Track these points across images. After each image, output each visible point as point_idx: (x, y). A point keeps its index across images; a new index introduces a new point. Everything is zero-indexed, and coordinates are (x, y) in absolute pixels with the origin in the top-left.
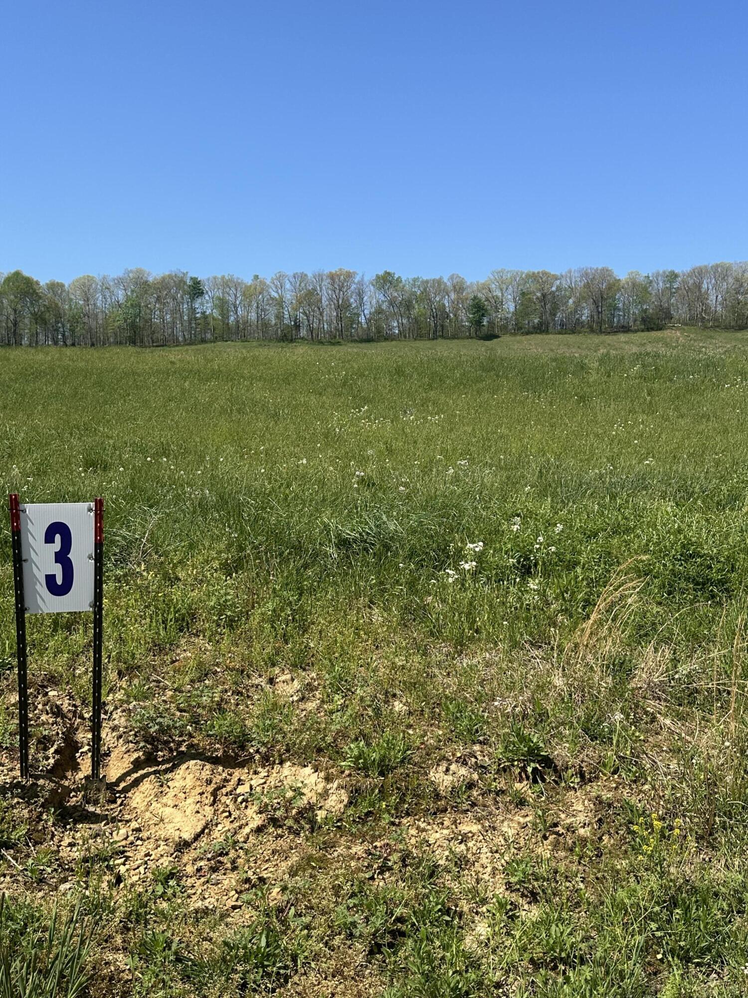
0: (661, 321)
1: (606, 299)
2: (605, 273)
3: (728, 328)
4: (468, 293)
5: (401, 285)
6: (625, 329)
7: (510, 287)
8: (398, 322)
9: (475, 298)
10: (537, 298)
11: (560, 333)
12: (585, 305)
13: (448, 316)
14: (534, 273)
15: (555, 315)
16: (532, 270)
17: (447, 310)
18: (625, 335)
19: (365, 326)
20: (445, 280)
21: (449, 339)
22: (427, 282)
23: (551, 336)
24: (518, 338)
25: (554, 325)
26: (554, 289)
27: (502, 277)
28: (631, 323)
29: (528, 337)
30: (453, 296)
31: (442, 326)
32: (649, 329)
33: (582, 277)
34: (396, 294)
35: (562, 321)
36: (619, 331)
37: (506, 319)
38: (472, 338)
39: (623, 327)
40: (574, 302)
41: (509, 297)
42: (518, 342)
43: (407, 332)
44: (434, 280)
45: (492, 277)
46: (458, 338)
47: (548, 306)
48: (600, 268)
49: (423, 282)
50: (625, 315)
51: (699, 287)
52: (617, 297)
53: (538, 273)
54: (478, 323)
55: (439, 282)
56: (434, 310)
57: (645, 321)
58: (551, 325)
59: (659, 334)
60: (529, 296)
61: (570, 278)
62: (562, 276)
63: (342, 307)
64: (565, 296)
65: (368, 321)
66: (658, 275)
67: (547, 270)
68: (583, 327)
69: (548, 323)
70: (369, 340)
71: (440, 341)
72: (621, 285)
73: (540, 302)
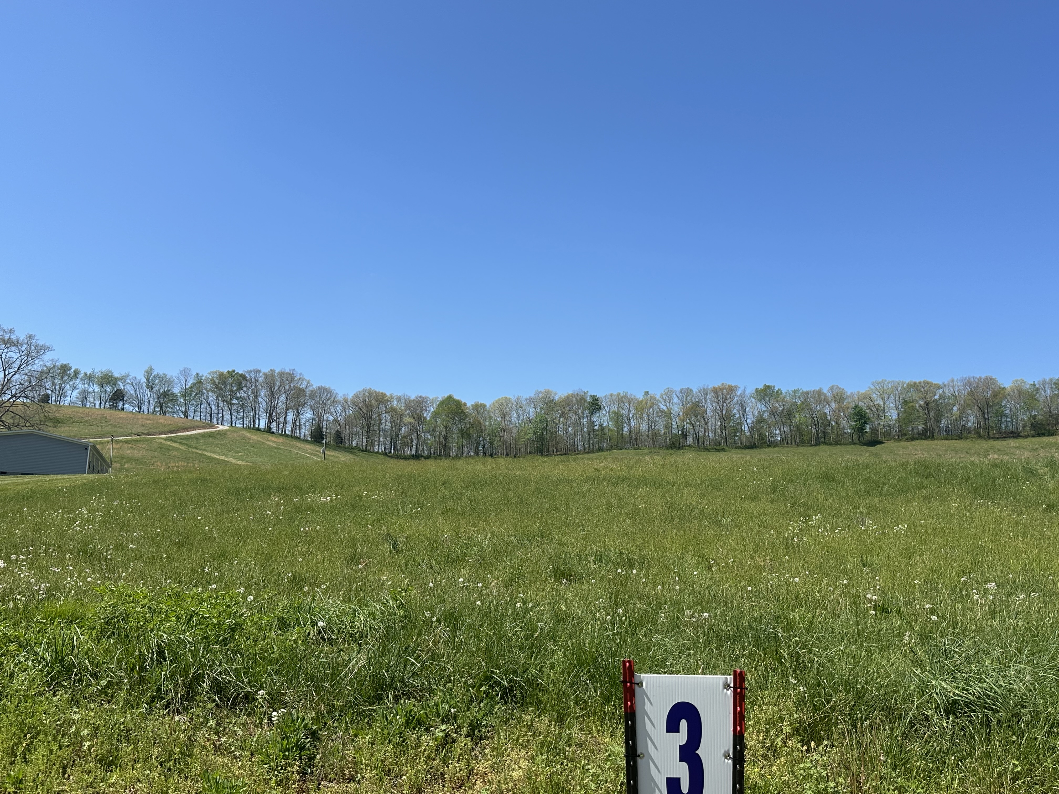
0: (1052, 427)
1: (992, 406)
2: (989, 382)
4: (849, 403)
5: (781, 396)
6: (1015, 435)
7: (892, 396)
8: (780, 429)
9: (856, 407)
10: (920, 406)
11: (946, 439)
12: (970, 412)
13: (830, 424)
14: (915, 383)
15: (939, 422)
16: (914, 380)
17: (829, 418)
18: (1015, 440)
19: (748, 434)
20: (825, 391)
21: (831, 444)
22: (807, 393)
23: (936, 442)
24: (903, 444)
25: (940, 431)
26: (937, 397)
27: (883, 387)
28: (1020, 429)
29: (913, 443)
30: (833, 405)
31: (825, 433)
32: (1040, 435)
33: (965, 385)
34: (777, 405)
35: (947, 427)
36: (1008, 437)
37: (889, 426)
38: (855, 444)
39: (1012, 432)
40: (959, 409)
41: (892, 405)
42: (903, 448)
43: (789, 439)
44: (814, 391)
45: (873, 387)
46: (841, 444)
47: (932, 414)
48: (983, 377)
49: (803, 393)
50: (1013, 422)
52: (1003, 404)
53: (920, 383)
54: (861, 430)
55: (820, 393)
56: (815, 419)
57: (1034, 427)
58: (937, 431)
59: (1051, 439)
60: (911, 404)
61: (953, 386)
62: (945, 385)
63: (726, 418)
64: (948, 404)
65: (751, 429)
66: (1044, 383)
67: (929, 380)
68: (970, 433)
69: (934, 430)
70: (752, 447)
71: (823, 447)
72: (1007, 392)
73: (924, 409)
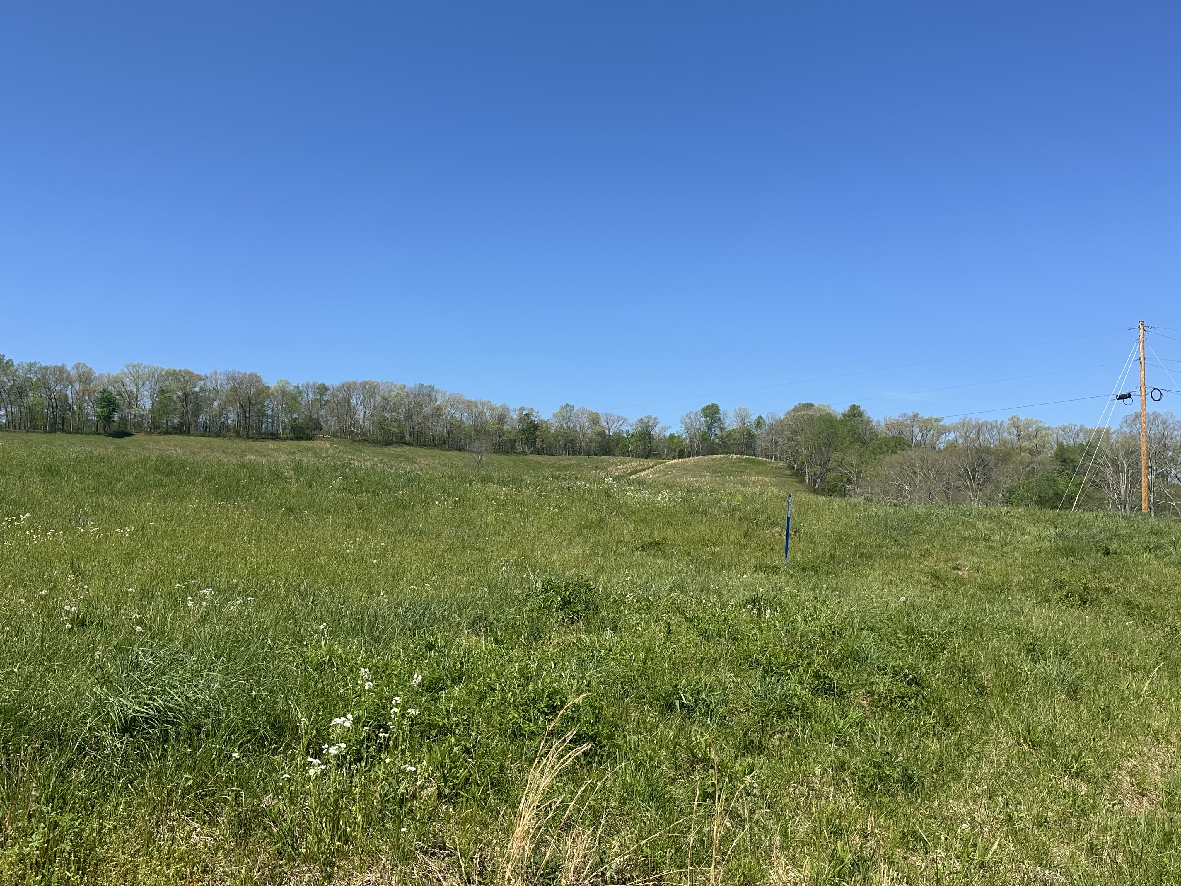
0: (311, 431)
1: (254, 405)
2: (254, 379)
3: (374, 442)
4: (96, 386)
5: (12, 369)
6: (274, 436)
7: (147, 382)
8: (6, 410)
9: (105, 391)
10: (178, 397)
11: (203, 436)
12: (231, 408)
13: (71, 408)
14: (174, 371)
15: (197, 416)
16: (173, 368)
17: (70, 401)
18: (274, 442)
20: (69, 369)
21: (69, 432)
22: (46, 368)
23: (192, 438)
24: (155, 437)
25: (197, 426)
26: (197, 389)
27: (138, 371)
28: (281, 431)
29: (166, 437)
30: (77, 386)
31: (63, 419)
32: (299, 438)
33: (228, 380)
34: (5, 379)
35: (205, 423)
36: (268, 438)
37: (141, 416)
38: (99, 434)
39: (271, 434)
40: (219, 405)
41: (146, 393)
42: (154, 442)
43: (18, 422)
44: (54, 367)
45: (126, 371)
46: (82, 433)
47: (190, 407)
48: (248, 373)
49: (40, 368)
50: (273, 423)
51: (349, 402)
52: (265, 404)
53: (180, 371)
54: (108, 418)
55: (62, 370)
56: (54, 400)
57: (294, 430)
58: (193, 426)
59: (309, 444)
60: (168, 394)
61: (215, 380)
62: (207, 377)
64: (209, 398)
66: (308, 386)
67: (190, 369)
68: (229, 431)
69: (190, 424)
71: (59, 434)
72: (270, 391)
73: (181, 401)
